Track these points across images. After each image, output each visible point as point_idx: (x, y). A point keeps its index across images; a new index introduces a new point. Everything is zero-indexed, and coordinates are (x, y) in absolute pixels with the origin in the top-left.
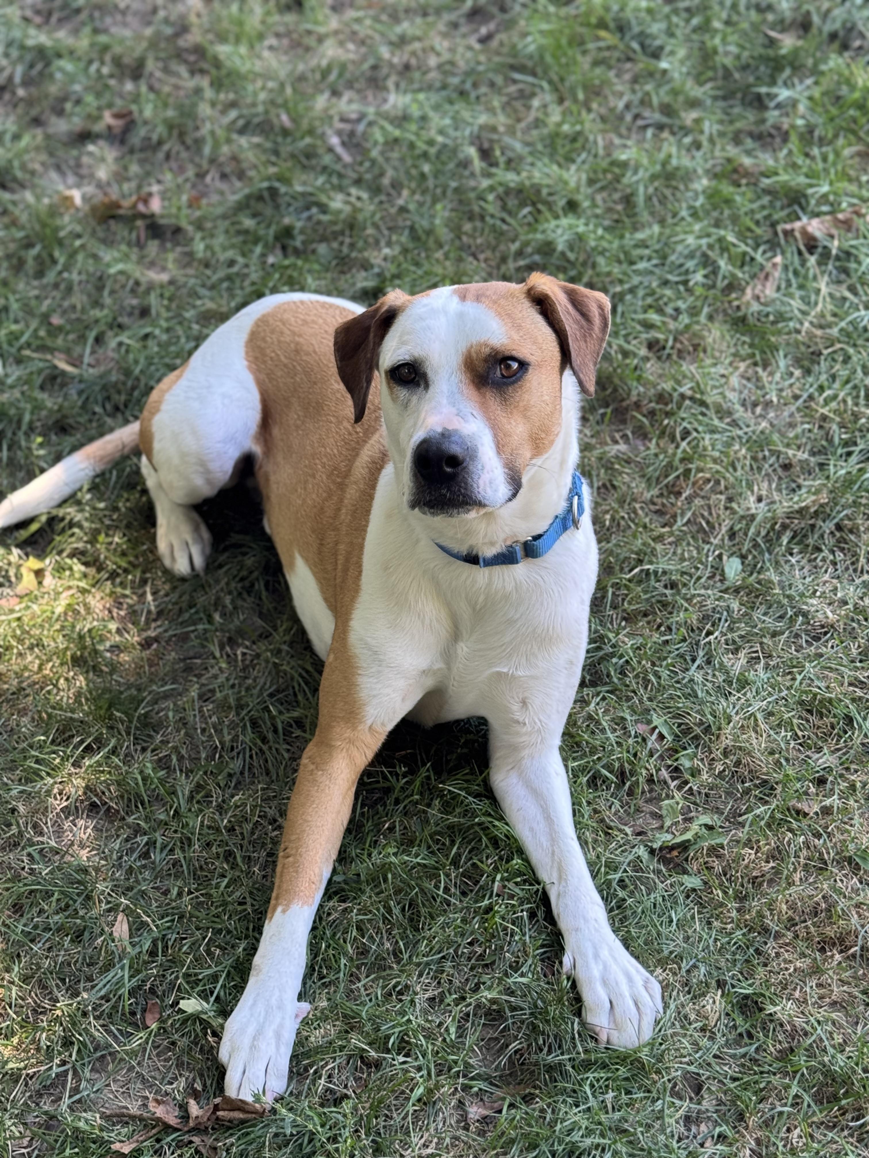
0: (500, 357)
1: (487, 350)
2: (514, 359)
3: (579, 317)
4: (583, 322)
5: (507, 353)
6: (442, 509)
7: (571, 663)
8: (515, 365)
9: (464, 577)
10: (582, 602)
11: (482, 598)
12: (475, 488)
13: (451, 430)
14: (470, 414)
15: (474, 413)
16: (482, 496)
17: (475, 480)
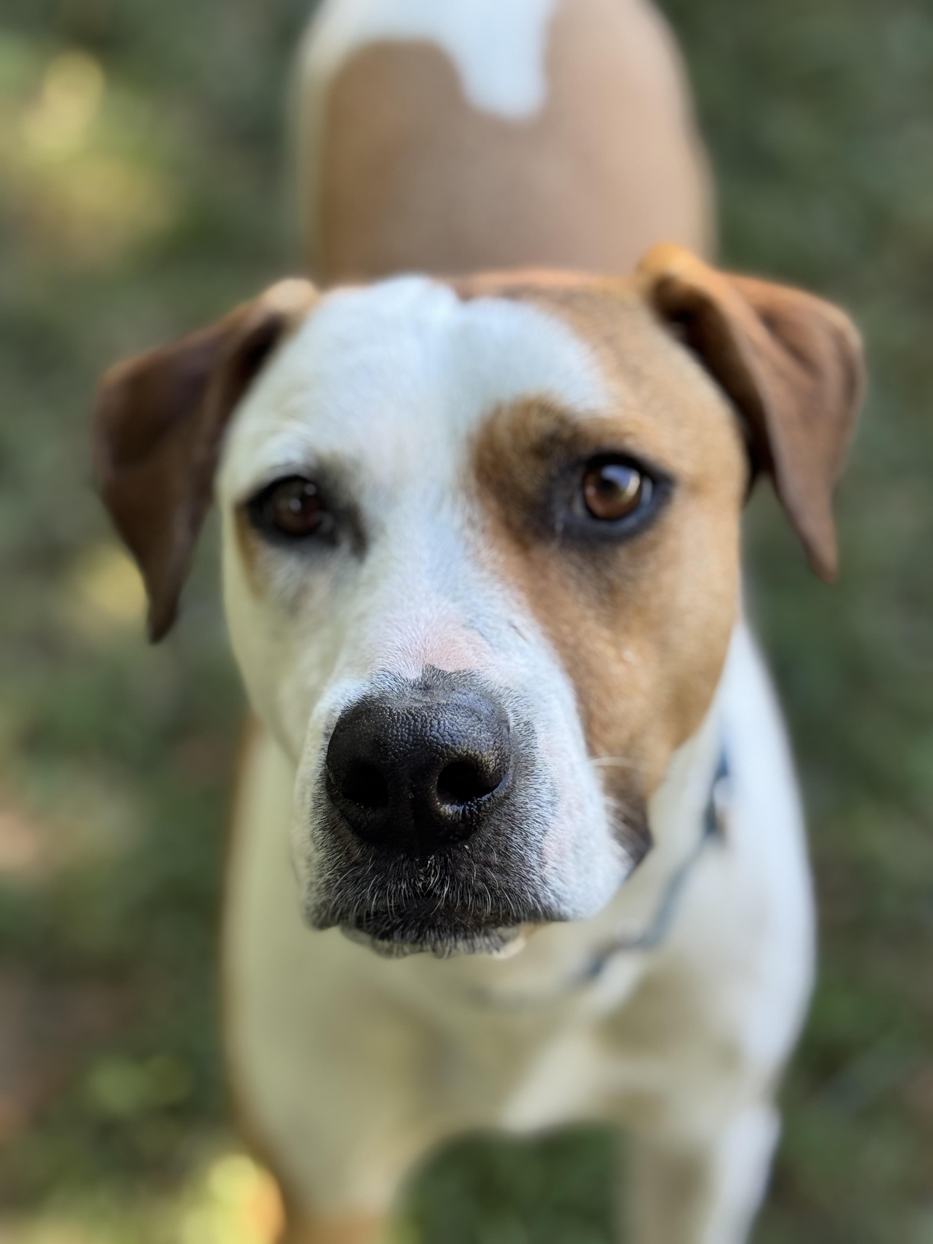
1: (547, 423)
2: (629, 462)
8: (632, 483)
12: (532, 867)
13: (451, 674)
14: (504, 627)
15: (517, 623)
16: (553, 891)
17: (531, 840)
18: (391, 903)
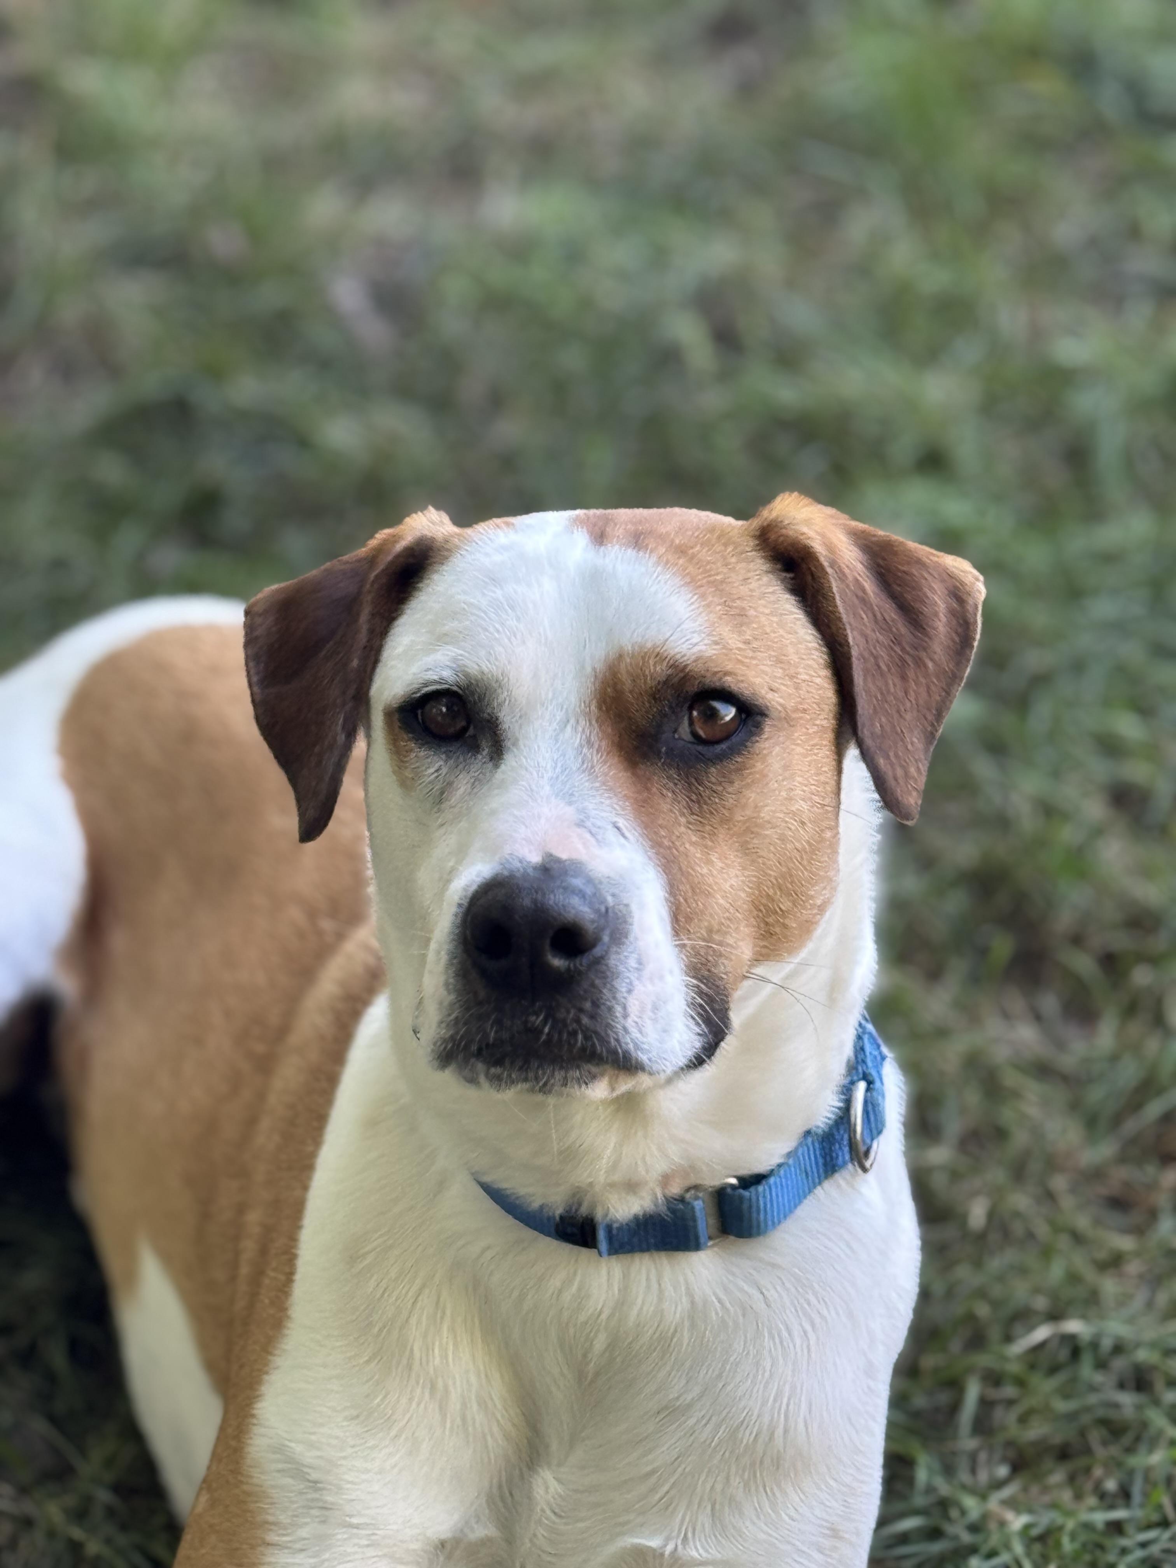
0: (692, 688)
1: (660, 670)
2: (728, 696)
3: (890, 611)
4: (902, 627)
5: (713, 681)
6: (525, 1067)
7: (835, 1533)
8: (729, 713)
9: (555, 1282)
10: (870, 1371)
11: (600, 1343)
12: (616, 1017)
13: (566, 861)
14: (610, 827)
15: (620, 825)
16: (631, 1039)
17: (618, 995)
18: (505, 1035)
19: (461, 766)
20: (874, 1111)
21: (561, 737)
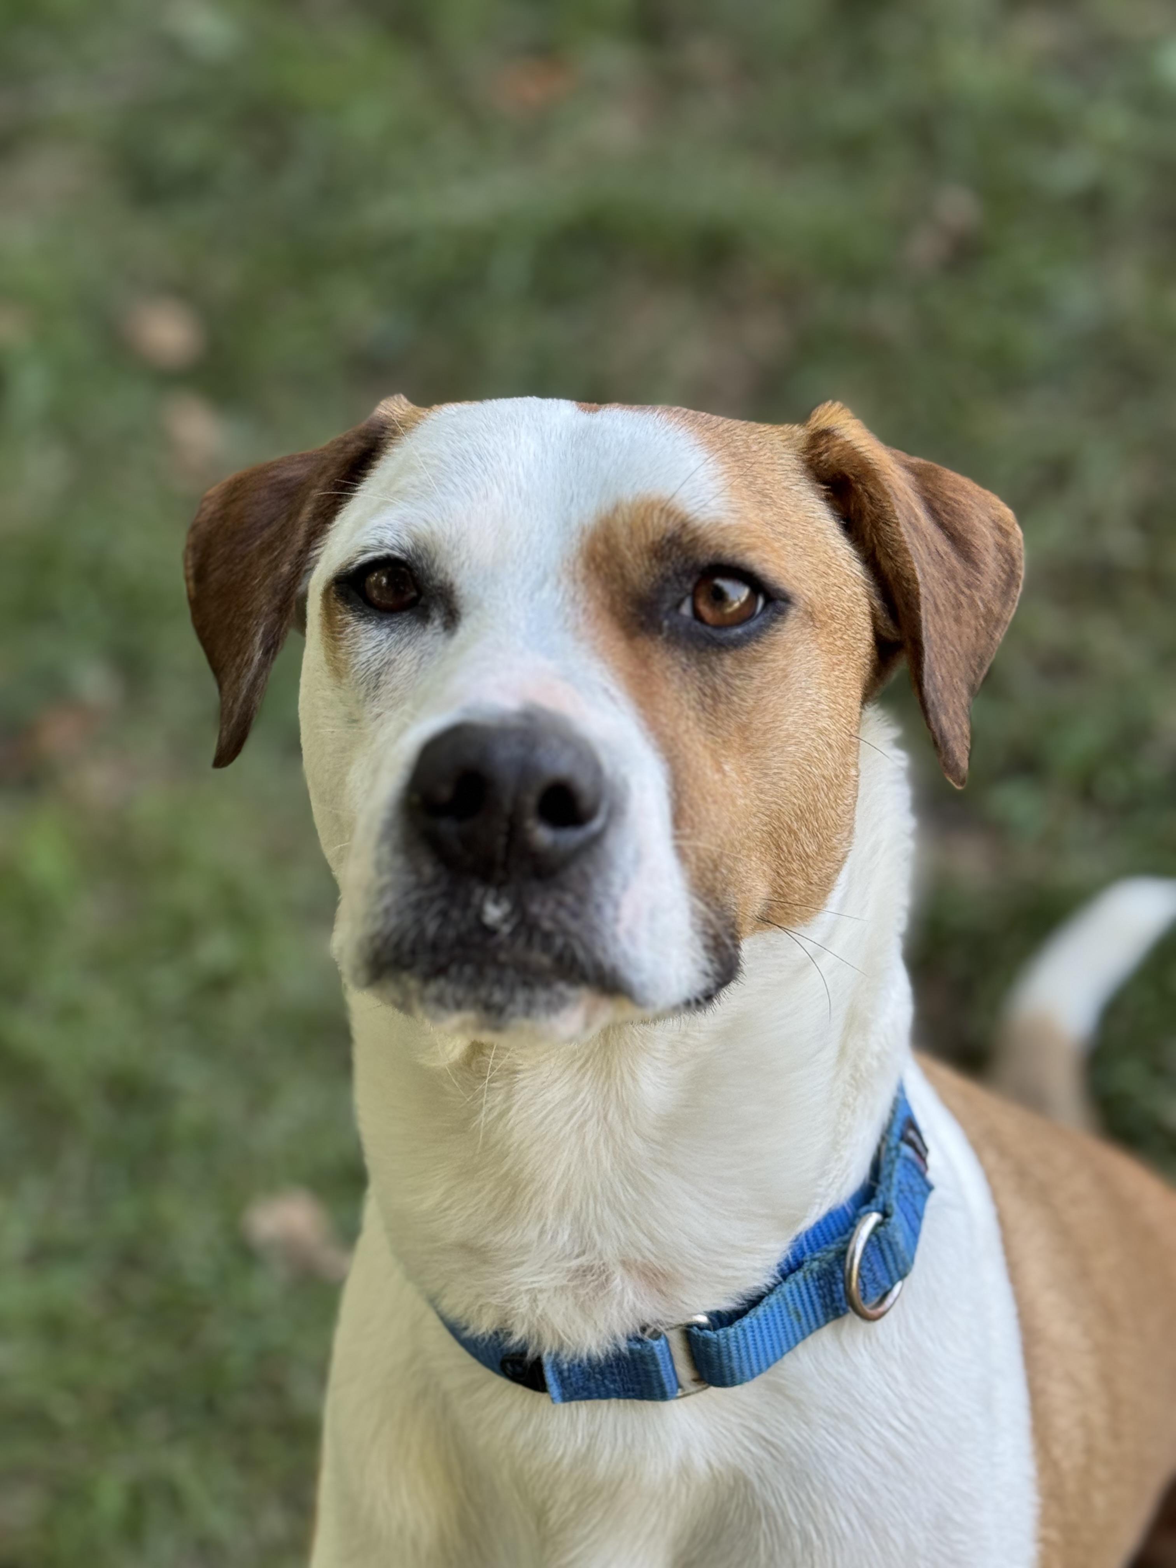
14: (600, 691)
16: (623, 952)
17: (611, 891)
19: (406, 640)
20: (891, 1249)
21: (537, 596)
